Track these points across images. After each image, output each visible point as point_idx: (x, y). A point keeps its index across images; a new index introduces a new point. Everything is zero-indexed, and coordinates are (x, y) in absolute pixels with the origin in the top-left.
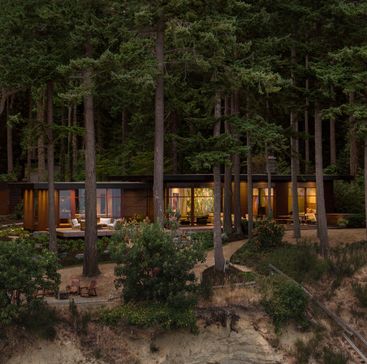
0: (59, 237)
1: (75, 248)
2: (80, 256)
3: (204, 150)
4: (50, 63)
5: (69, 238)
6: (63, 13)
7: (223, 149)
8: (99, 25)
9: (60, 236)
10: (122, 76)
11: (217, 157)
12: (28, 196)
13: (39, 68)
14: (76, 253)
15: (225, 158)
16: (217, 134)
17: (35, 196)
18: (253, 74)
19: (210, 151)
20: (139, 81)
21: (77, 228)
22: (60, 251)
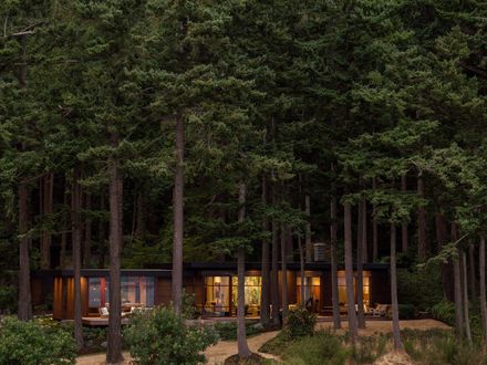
0: (84, 325)
1: (101, 336)
2: (105, 344)
3: (226, 236)
4: (74, 148)
5: (96, 327)
6: (87, 99)
7: (244, 234)
8: (117, 113)
9: (86, 325)
10: (137, 164)
11: (238, 242)
12: (58, 284)
13: (63, 153)
14: (101, 341)
15: (246, 243)
16: (241, 220)
17: (65, 284)
18: (266, 162)
19: (231, 236)
20: (153, 168)
21: (106, 316)
22: (86, 339)
